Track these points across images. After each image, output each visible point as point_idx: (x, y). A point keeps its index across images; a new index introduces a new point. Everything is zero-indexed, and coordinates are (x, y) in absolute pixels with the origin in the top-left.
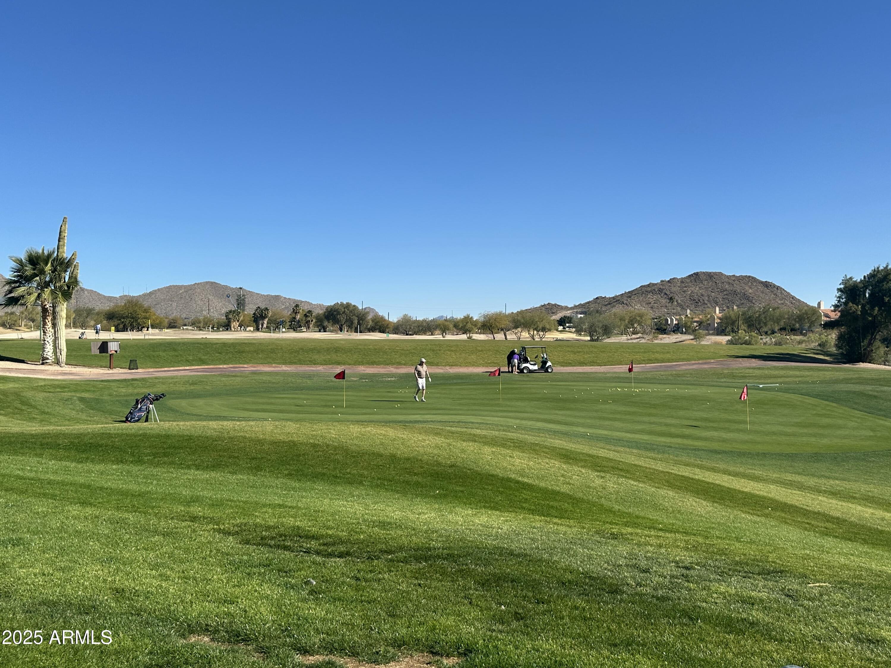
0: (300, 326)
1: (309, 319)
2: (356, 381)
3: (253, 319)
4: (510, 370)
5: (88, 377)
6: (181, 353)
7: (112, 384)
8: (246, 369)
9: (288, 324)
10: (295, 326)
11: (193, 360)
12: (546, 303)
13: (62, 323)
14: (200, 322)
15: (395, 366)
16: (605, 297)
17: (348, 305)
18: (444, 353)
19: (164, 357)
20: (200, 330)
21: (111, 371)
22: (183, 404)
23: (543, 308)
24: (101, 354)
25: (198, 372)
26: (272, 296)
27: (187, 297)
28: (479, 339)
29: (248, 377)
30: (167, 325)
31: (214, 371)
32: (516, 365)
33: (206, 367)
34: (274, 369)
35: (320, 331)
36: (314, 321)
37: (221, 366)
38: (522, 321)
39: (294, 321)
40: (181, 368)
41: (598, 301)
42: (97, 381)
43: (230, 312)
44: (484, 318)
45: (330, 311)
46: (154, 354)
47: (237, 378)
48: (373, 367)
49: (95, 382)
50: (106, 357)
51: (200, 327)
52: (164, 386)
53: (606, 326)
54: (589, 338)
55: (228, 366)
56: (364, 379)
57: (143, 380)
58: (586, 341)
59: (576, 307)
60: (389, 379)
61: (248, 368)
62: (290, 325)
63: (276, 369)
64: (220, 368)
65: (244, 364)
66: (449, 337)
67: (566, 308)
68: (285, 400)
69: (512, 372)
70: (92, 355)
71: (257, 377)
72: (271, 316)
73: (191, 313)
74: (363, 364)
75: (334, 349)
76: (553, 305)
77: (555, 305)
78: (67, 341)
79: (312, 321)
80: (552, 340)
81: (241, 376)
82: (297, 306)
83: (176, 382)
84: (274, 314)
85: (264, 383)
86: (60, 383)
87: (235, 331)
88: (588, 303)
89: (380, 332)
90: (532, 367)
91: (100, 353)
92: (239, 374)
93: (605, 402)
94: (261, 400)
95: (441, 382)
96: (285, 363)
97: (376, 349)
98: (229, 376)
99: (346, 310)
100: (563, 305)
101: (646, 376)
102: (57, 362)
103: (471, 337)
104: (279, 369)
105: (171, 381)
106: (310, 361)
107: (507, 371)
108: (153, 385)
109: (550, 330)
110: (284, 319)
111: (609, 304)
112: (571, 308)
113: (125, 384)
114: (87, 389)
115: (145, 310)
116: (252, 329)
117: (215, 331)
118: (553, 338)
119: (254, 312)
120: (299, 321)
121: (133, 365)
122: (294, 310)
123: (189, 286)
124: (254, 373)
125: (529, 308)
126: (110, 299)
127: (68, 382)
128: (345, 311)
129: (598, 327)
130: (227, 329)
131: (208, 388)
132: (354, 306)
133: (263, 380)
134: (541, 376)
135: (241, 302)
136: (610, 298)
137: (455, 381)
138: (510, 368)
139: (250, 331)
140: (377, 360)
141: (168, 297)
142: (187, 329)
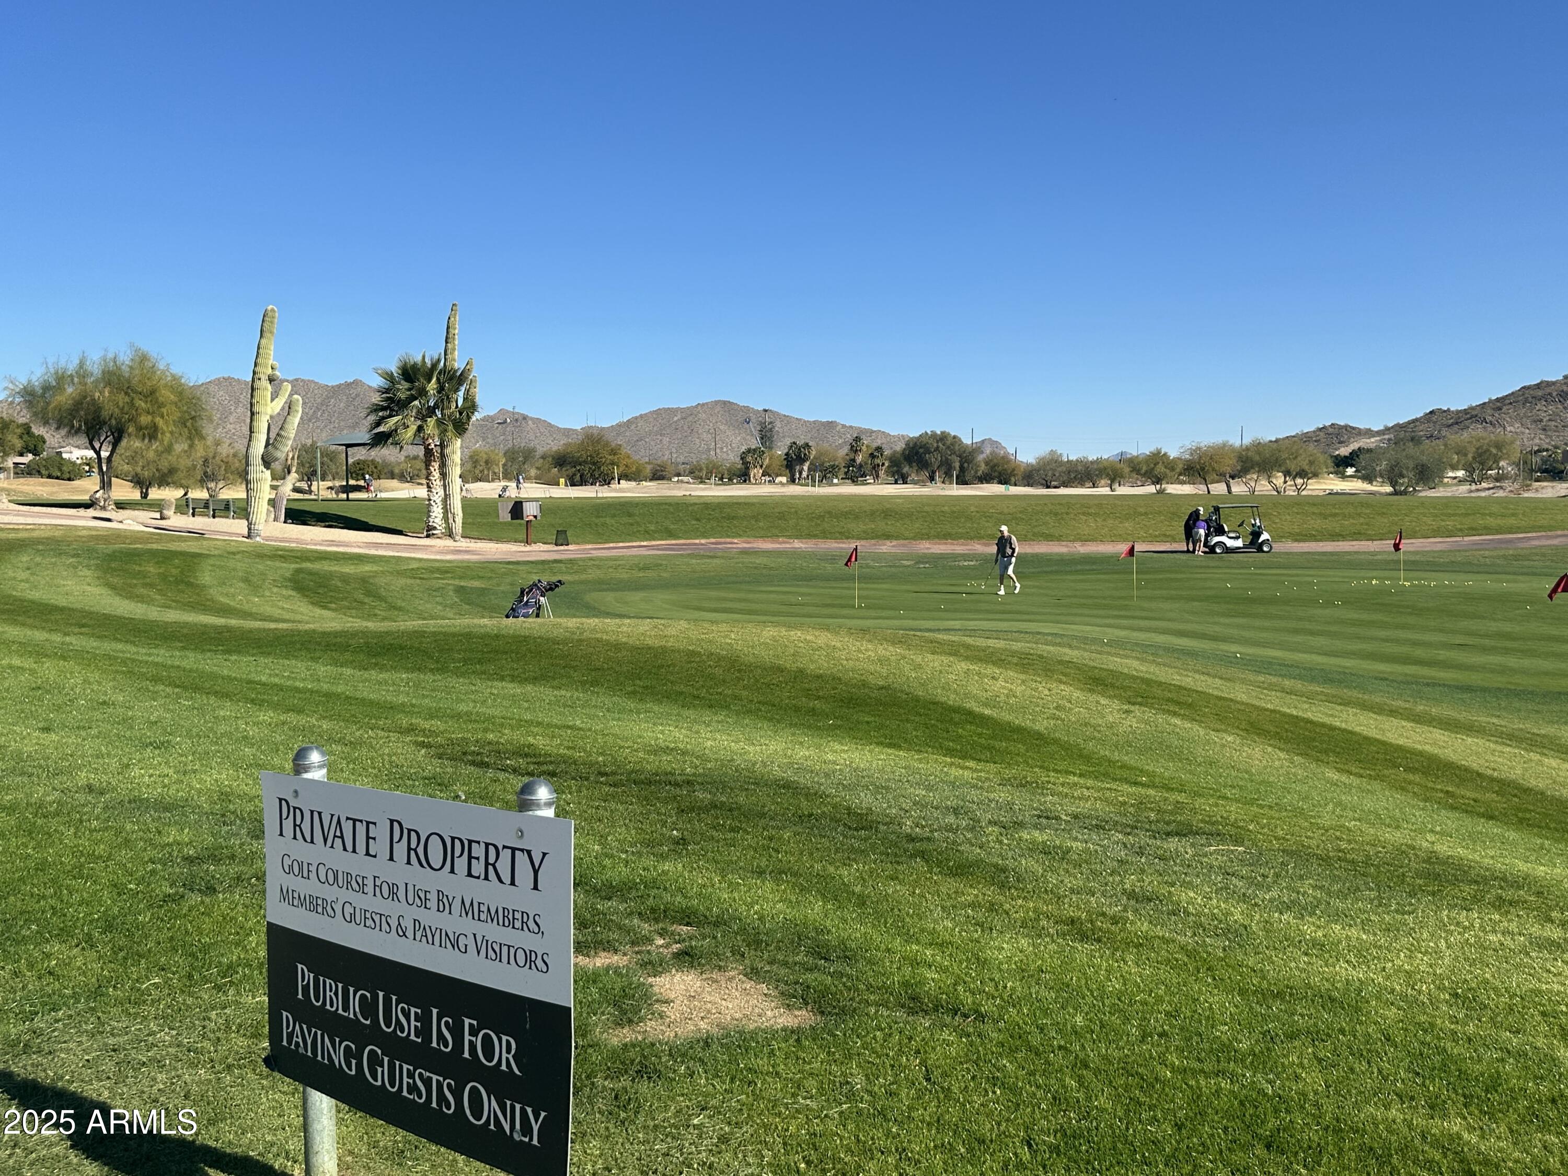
0: (864, 475)
1: (877, 461)
2: (909, 566)
3: (785, 462)
4: (1191, 549)
5: (489, 557)
6: (638, 520)
7: (520, 567)
8: (734, 546)
9: (844, 470)
10: (854, 474)
11: (654, 532)
12: (1328, 424)
13: (455, 471)
14: (701, 470)
15: (984, 541)
16: (1449, 410)
17: (943, 437)
18: (1074, 519)
19: (612, 526)
20: (701, 482)
21: (528, 548)
22: (610, 599)
23: (1322, 434)
24: (515, 521)
25: (658, 549)
26: (822, 424)
27: (686, 428)
28: (1180, 492)
29: (733, 558)
30: (650, 475)
31: (684, 549)
32: (1203, 539)
33: (674, 542)
34: (778, 546)
35: (896, 483)
36: (887, 464)
37: (697, 541)
38: (1257, 458)
39: (853, 466)
40: (634, 544)
41: (1434, 418)
42: (500, 563)
43: (749, 451)
44: (1191, 454)
45: (913, 448)
46: (597, 521)
47: (715, 561)
48: (946, 544)
49: (496, 565)
50: (520, 524)
51: (701, 478)
52: (598, 572)
53: (1423, 465)
54: (1389, 489)
55: (708, 541)
56: (923, 563)
57: (571, 561)
58: (1381, 494)
59: (1387, 430)
60: (966, 564)
61: (740, 543)
62: (846, 473)
63: (784, 546)
64: (695, 544)
65: (733, 537)
66: (1123, 490)
67: (1369, 433)
68: (772, 596)
69: (1194, 550)
70: (501, 523)
71: (747, 559)
72: (814, 458)
73: (692, 455)
74: (928, 538)
75: (883, 512)
76: (1341, 427)
77: (1346, 427)
78: (464, 499)
79: (883, 464)
80: (1322, 493)
81: (722, 557)
82: (857, 439)
83: (619, 565)
84: (820, 454)
85: (756, 568)
86: (443, 565)
87: (756, 484)
88: (1414, 421)
89: (1000, 482)
90: (1230, 543)
91: (512, 519)
92: (720, 554)
93: (1329, 604)
94: (732, 595)
95: (1054, 568)
96: (799, 537)
97: (954, 512)
98: (703, 557)
99: (940, 444)
100: (1362, 427)
101: (1453, 559)
102: (450, 534)
103: (1164, 490)
104: (788, 546)
105: (611, 563)
106: (840, 533)
107: (1186, 549)
108: (584, 570)
109: (1316, 475)
110: (837, 463)
111: (1457, 423)
112: (1379, 433)
113: (540, 567)
114: (481, 574)
115: (612, 450)
116: (784, 480)
117: (724, 484)
118: (1325, 490)
119: (786, 451)
120: (861, 466)
121: (561, 539)
122: (852, 446)
123: (688, 408)
124: (744, 552)
125: (1293, 434)
126: (567, 432)
127: (455, 564)
128: (938, 447)
129: (1407, 468)
130: (745, 481)
131: (665, 575)
132: (955, 437)
133: (755, 563)
134: (1246, 559)
135: (766, 434)
136: (1458, 412)
137: (1079, 567)
138: (1191, 546)
139: (781, 483)
140: (954, 531)
141: (655, 428)
142: (682, 482)
